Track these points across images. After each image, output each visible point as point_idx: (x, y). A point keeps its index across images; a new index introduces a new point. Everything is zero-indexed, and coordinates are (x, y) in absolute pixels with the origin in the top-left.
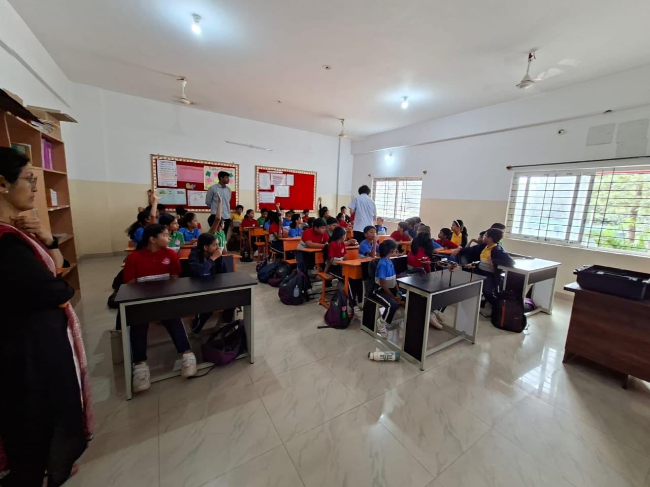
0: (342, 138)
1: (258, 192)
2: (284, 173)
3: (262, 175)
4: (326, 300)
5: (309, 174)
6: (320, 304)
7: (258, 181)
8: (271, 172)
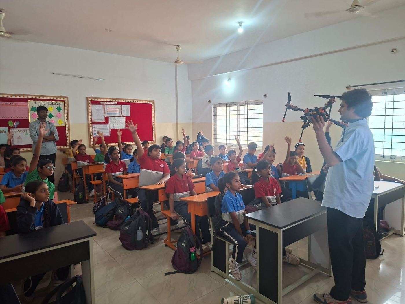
0: (177, 64)
1: (91, 125)
2: (119, 103)
3: (94, 106)
4: (172, 240)
5: (146, 103)
6: (166, 246)
7: (90, 114)
8: (104, 103)
